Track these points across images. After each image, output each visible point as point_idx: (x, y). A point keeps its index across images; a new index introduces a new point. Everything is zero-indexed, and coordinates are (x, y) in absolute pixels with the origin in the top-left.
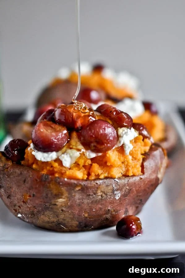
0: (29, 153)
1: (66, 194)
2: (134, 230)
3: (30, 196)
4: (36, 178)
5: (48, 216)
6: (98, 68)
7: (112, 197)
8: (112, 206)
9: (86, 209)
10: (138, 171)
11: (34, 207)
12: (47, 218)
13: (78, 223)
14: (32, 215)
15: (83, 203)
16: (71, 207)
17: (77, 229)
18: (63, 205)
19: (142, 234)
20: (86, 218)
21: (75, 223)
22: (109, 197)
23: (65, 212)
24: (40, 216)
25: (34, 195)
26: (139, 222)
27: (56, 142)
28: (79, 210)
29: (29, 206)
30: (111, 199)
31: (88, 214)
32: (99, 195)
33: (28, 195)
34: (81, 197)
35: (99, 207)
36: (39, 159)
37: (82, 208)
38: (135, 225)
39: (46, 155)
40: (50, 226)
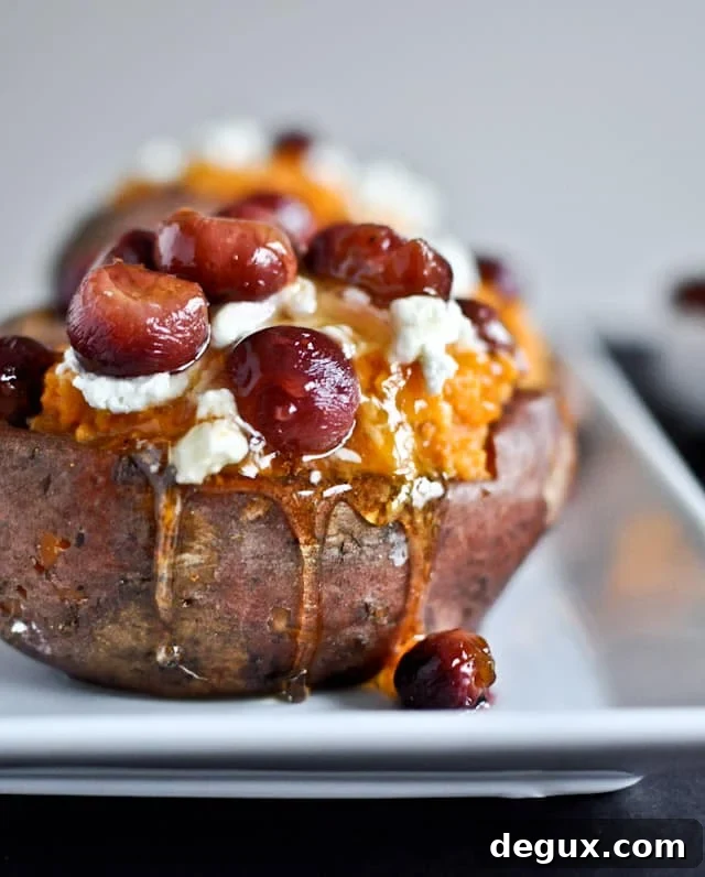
0: (61, 383)
1: (207, 536)
2: (467, 682)
3: (65, 544)
4: (91, 469)
5: (134, 626)
6: (292, 146)
7: (381, 556)
8: (379, 589)
9: (280, 600)
10: (476, 463)
11: (81, 588)
12: (130, 637)
13: (246, 657)
14: (68, 624)
15: (270, 573)
16: (224, 587)
17: (240, 684)
18: (194, 580)
19: (491, 704)
20: (280, 635)
21: (234, 657)
22: (369, 552)
23: (199, 607)
24: (102, 628)
25: (80, 538)
26: (486, 650)
27: (165, 334)
28: (253, 601)
29: (61, 586)
30: (377, 563)
31: (289, 619)
32: (331, 546)
33: (58, 542)
34: (263, 546)
35: (330, 594)
36: (102, 406)
37: (265, 595)
38: (471, 664)
39: (125, 386)
40: (136, 670)
